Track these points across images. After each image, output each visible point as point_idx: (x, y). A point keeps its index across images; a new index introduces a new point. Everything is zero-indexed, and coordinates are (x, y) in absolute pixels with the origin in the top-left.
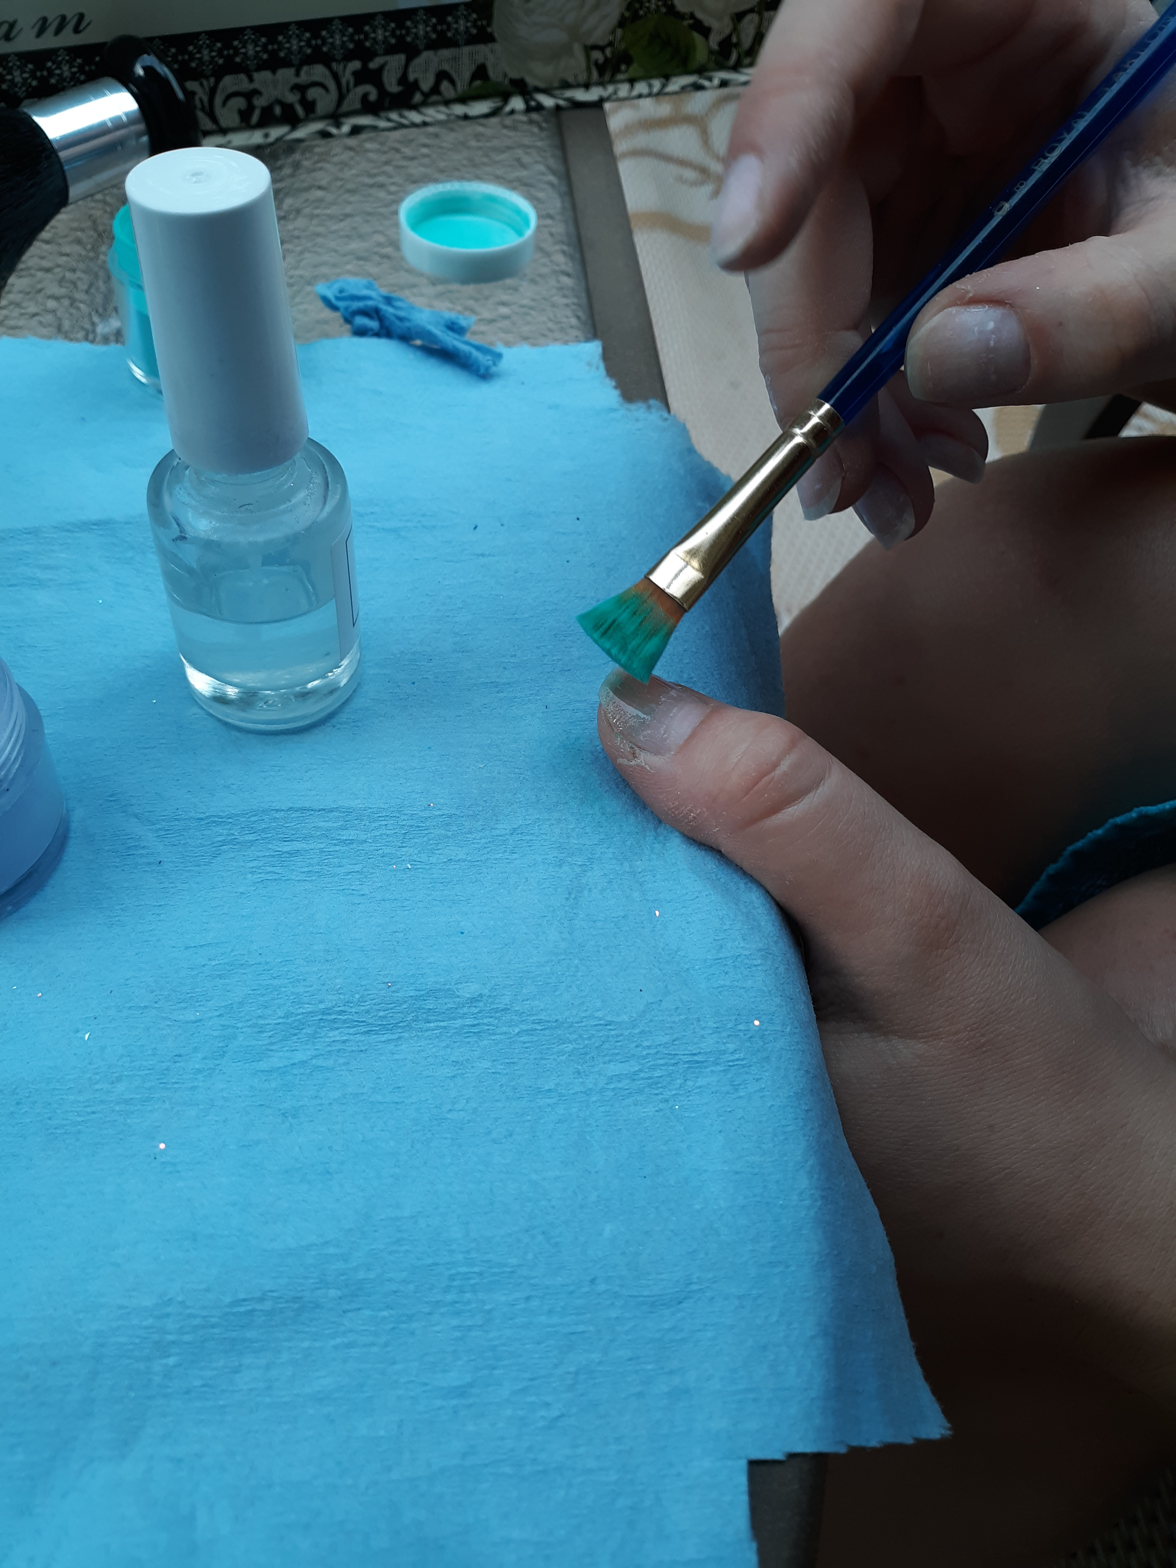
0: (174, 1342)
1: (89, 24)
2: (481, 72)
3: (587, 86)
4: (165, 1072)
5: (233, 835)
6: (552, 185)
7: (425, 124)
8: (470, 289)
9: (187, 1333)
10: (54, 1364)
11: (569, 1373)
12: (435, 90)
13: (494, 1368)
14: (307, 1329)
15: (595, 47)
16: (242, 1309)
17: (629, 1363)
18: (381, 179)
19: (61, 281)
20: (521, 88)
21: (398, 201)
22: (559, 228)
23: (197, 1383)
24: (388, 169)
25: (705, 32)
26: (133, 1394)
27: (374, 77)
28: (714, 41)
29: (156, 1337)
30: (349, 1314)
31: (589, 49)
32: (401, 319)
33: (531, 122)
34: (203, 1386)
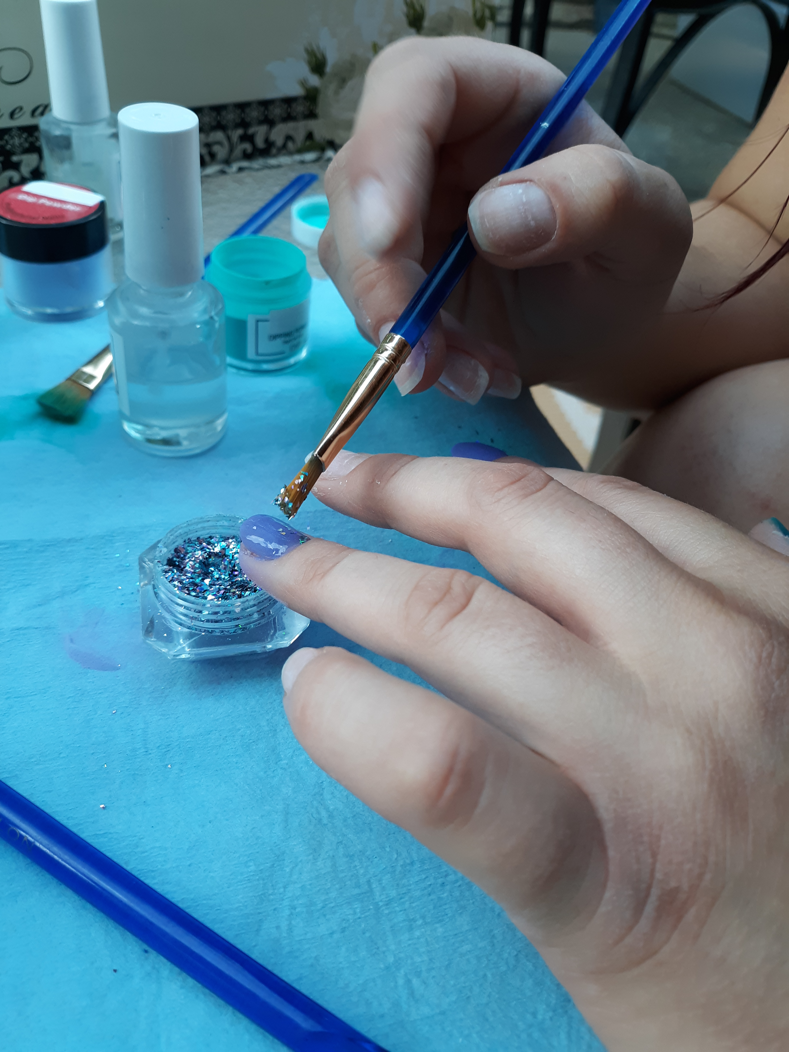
2: (310, 136)
20: (332, 145)
27: (248, 138)
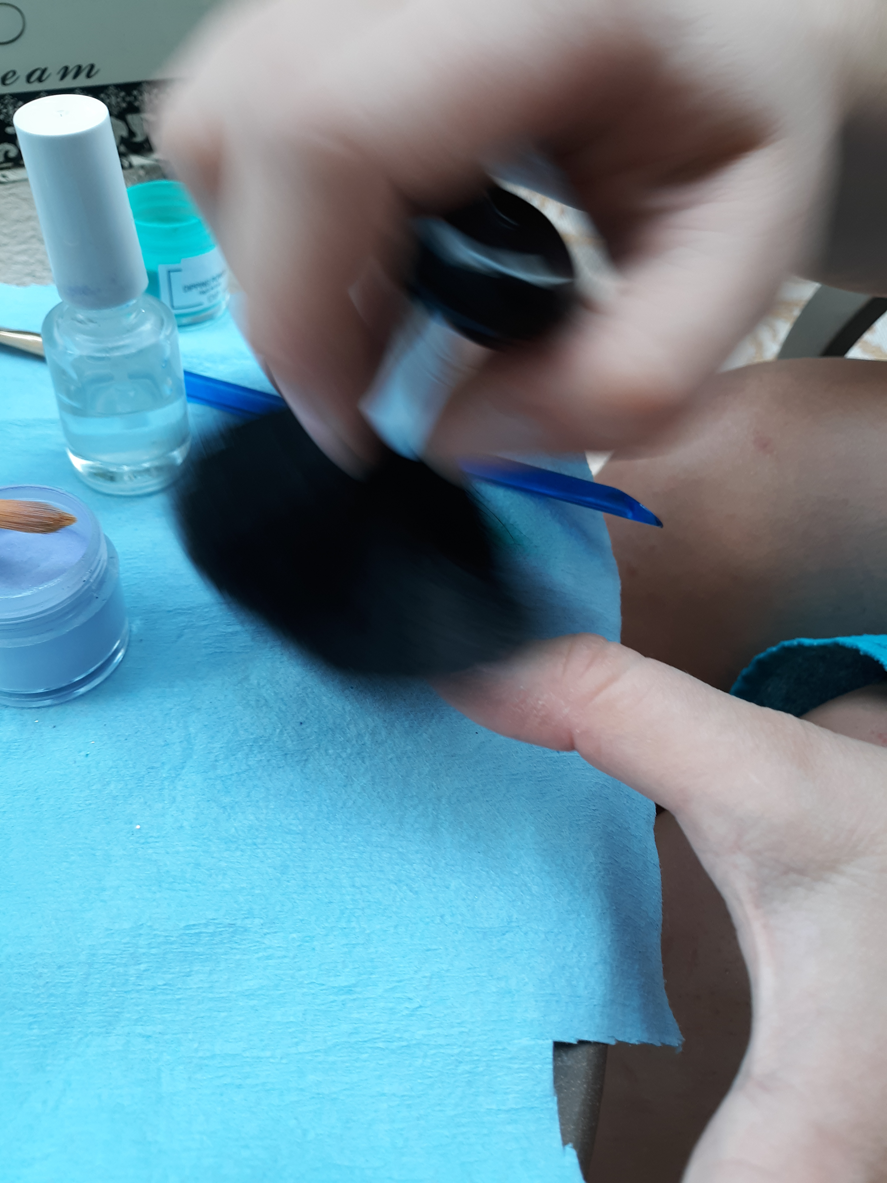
0: (144, 954)
1: (98, 72)
4: (141, 779)
5: (192, 621)
9: (153, 948)
10: (60, 967)
11: (425, 977)
13: (372, 974)
14: (239, 947)
16: (193, 931)
17: (469, 971)
23: (161, 983)
26: (114, 990)
29: (131, 950)
30: (268, 936)
34: (165, 985)
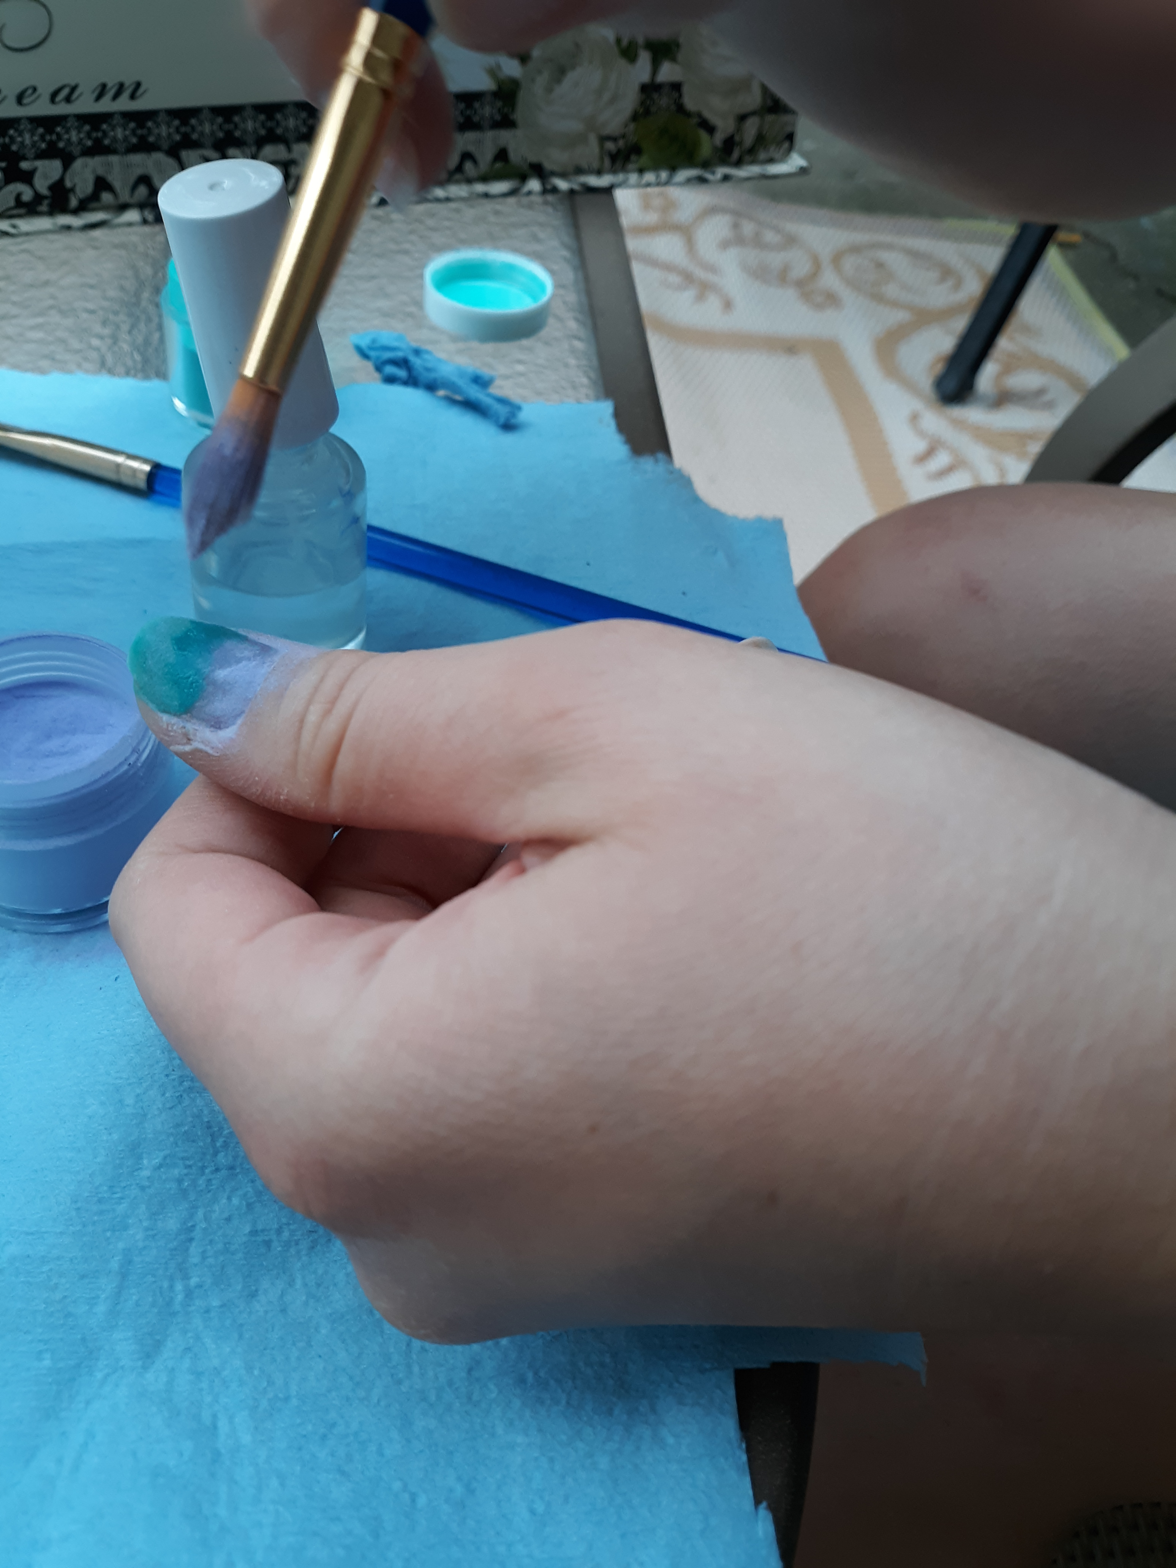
1: (145, 91)
2: (502, 155)
3: (599, 172)
6: (565, 259)
7: (448, 200)
8: (489, 347)
12: (459, 169)
15: (609, 138)
18: (407, 246)
19: (104, 323)
20: (538, 171)
21: (423, 266)
22: (572, 297)
24: (413, 237)
25: (711, 129)
28: (719, 138)
31: (603, 139)
32: (428, 370)
33: (546, 203)
